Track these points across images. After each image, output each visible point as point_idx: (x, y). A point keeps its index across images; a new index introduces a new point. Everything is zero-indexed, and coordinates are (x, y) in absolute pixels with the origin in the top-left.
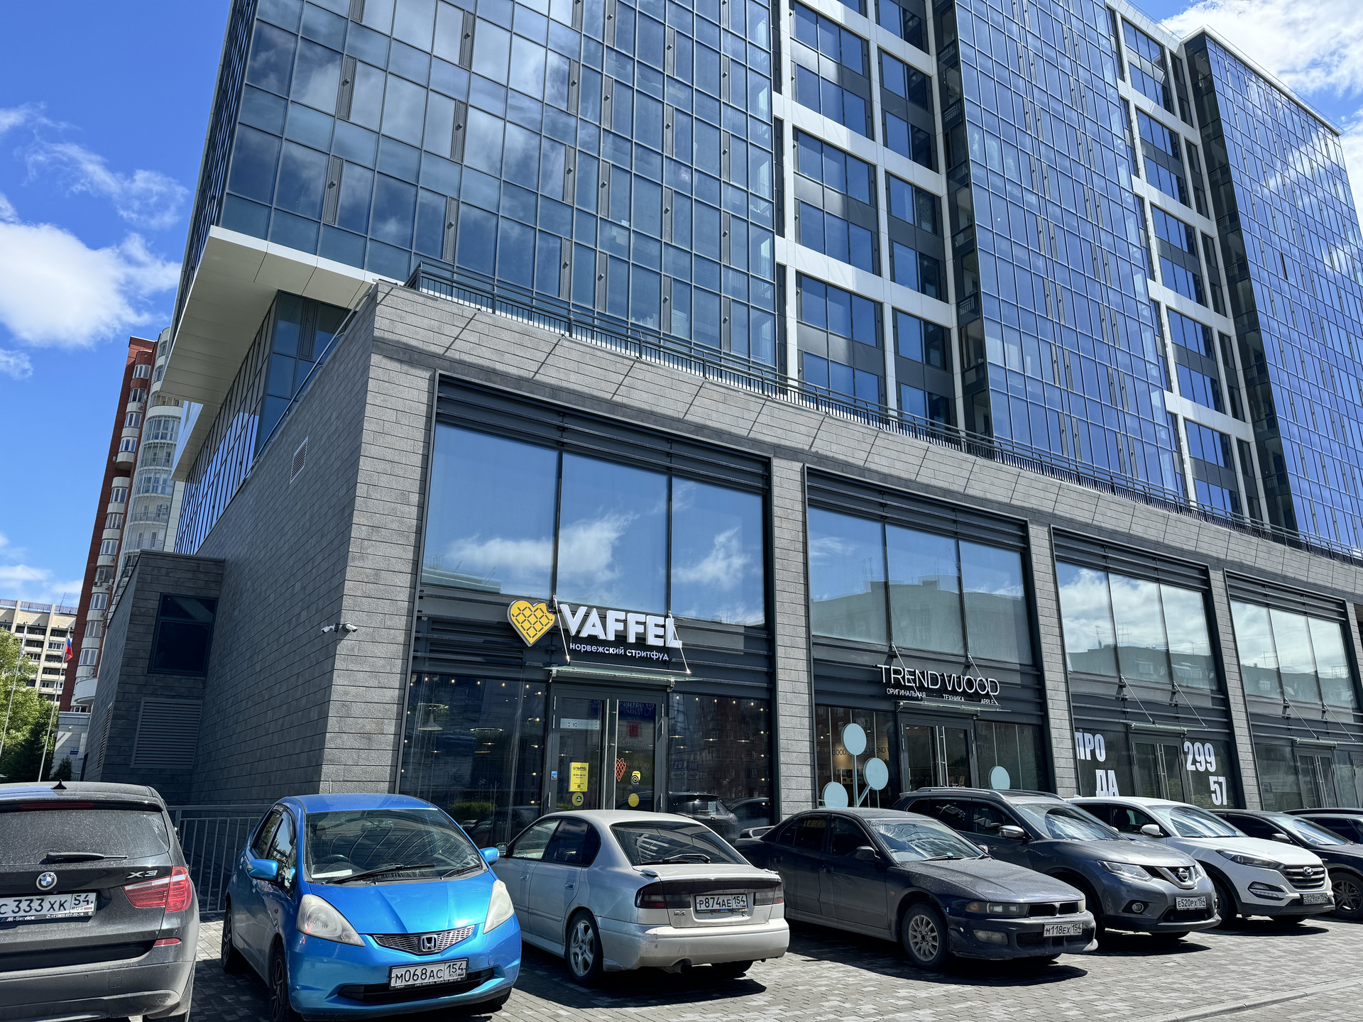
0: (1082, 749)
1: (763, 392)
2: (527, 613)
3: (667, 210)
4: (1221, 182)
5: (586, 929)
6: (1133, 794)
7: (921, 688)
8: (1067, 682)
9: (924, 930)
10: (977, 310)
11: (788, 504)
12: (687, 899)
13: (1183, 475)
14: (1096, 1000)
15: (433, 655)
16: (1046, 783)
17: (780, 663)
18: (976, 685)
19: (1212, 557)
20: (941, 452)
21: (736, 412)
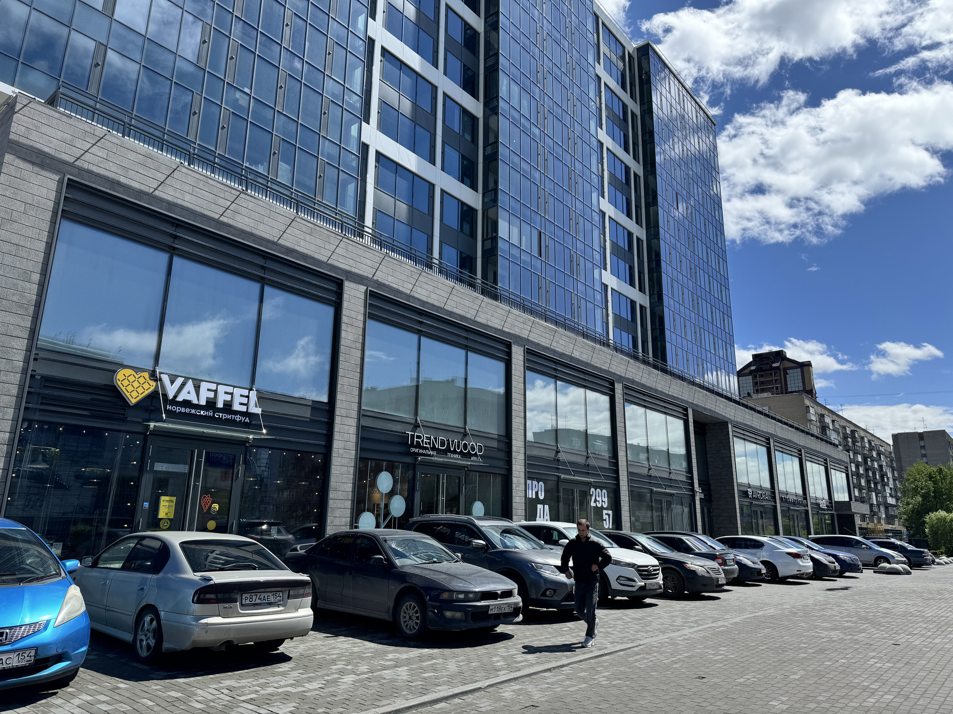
0: (530, 491)
1: (342, 232)
2: (131, 379)
3: (281, 87)
4: (648, 142)
5: (152, 621)
6: (558, 520)
7: (434, 448)
8: (525, 448)
9: (411, 612)
10: (495, 201)
11: (353, 314)
12: (235, 596)
13: (607, 324)
14: (516, 654)
15: (43, 407)
16: (506, 513)
17: (337, 428)
18: (469, 448)
19: (617, 375)
20: (462, 291)
21: (319, 242)
